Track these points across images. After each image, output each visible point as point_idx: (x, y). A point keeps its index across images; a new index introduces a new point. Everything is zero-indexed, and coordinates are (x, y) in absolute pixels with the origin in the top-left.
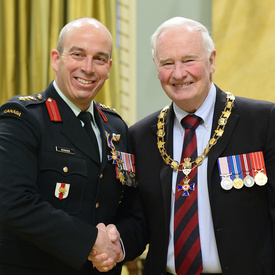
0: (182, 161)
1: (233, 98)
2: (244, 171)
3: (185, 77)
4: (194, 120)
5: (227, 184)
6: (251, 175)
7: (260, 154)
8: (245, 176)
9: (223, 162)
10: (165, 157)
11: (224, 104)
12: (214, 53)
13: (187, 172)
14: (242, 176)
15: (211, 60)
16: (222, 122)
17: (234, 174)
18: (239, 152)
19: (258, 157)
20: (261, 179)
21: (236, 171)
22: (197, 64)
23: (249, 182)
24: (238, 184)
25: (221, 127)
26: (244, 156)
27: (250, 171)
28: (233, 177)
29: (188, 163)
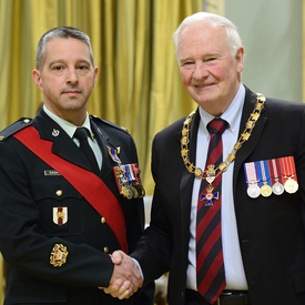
0: (206, 169)
1: (263, 99)
2: (273, 177)
3: (206, 78)
4: (220, 124)
5: (254, 191)
6: (281, 182)
7: (291, 159)
8: (274, 182)
9: (250, 167)
10: (188, 165)
11: (254, 106)
12: (241, 50)
13: (210, 180)
14: (270, 183)
15: (238, 58)
16: (250, 125)
17: (261, 181)
18: (267, 158)
19: (288, 162)
20: (292, 186)
21: (264, 178)
22: (219, 63)
23: (278, 190)
24: (266, 191)
25: (248, 130)
26: (274, 161)
27: (280, 177)
28: (260, 184)
29: (212, 170)
